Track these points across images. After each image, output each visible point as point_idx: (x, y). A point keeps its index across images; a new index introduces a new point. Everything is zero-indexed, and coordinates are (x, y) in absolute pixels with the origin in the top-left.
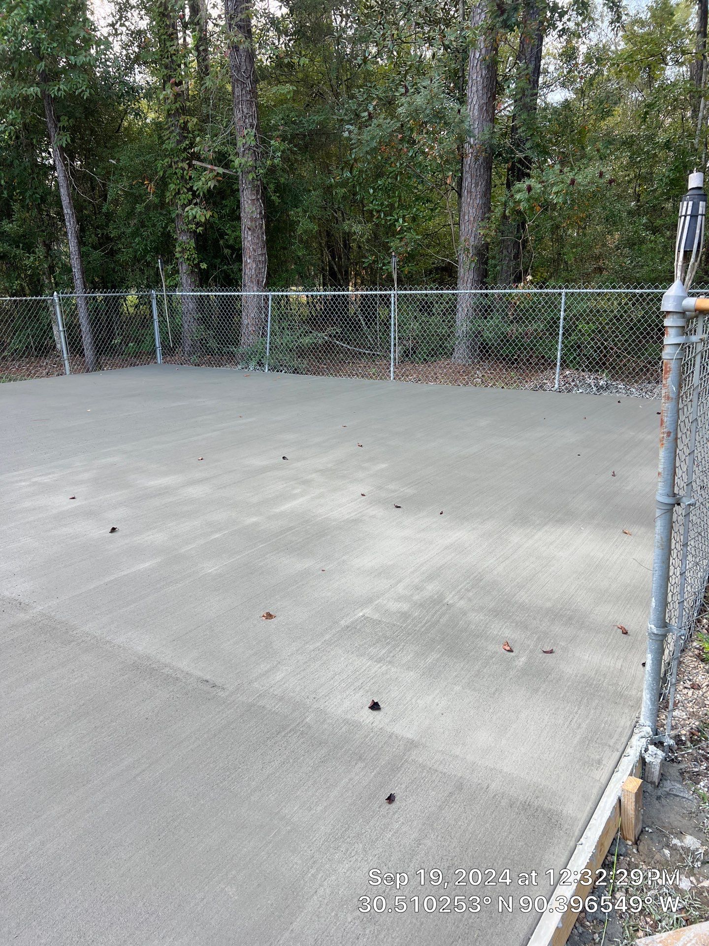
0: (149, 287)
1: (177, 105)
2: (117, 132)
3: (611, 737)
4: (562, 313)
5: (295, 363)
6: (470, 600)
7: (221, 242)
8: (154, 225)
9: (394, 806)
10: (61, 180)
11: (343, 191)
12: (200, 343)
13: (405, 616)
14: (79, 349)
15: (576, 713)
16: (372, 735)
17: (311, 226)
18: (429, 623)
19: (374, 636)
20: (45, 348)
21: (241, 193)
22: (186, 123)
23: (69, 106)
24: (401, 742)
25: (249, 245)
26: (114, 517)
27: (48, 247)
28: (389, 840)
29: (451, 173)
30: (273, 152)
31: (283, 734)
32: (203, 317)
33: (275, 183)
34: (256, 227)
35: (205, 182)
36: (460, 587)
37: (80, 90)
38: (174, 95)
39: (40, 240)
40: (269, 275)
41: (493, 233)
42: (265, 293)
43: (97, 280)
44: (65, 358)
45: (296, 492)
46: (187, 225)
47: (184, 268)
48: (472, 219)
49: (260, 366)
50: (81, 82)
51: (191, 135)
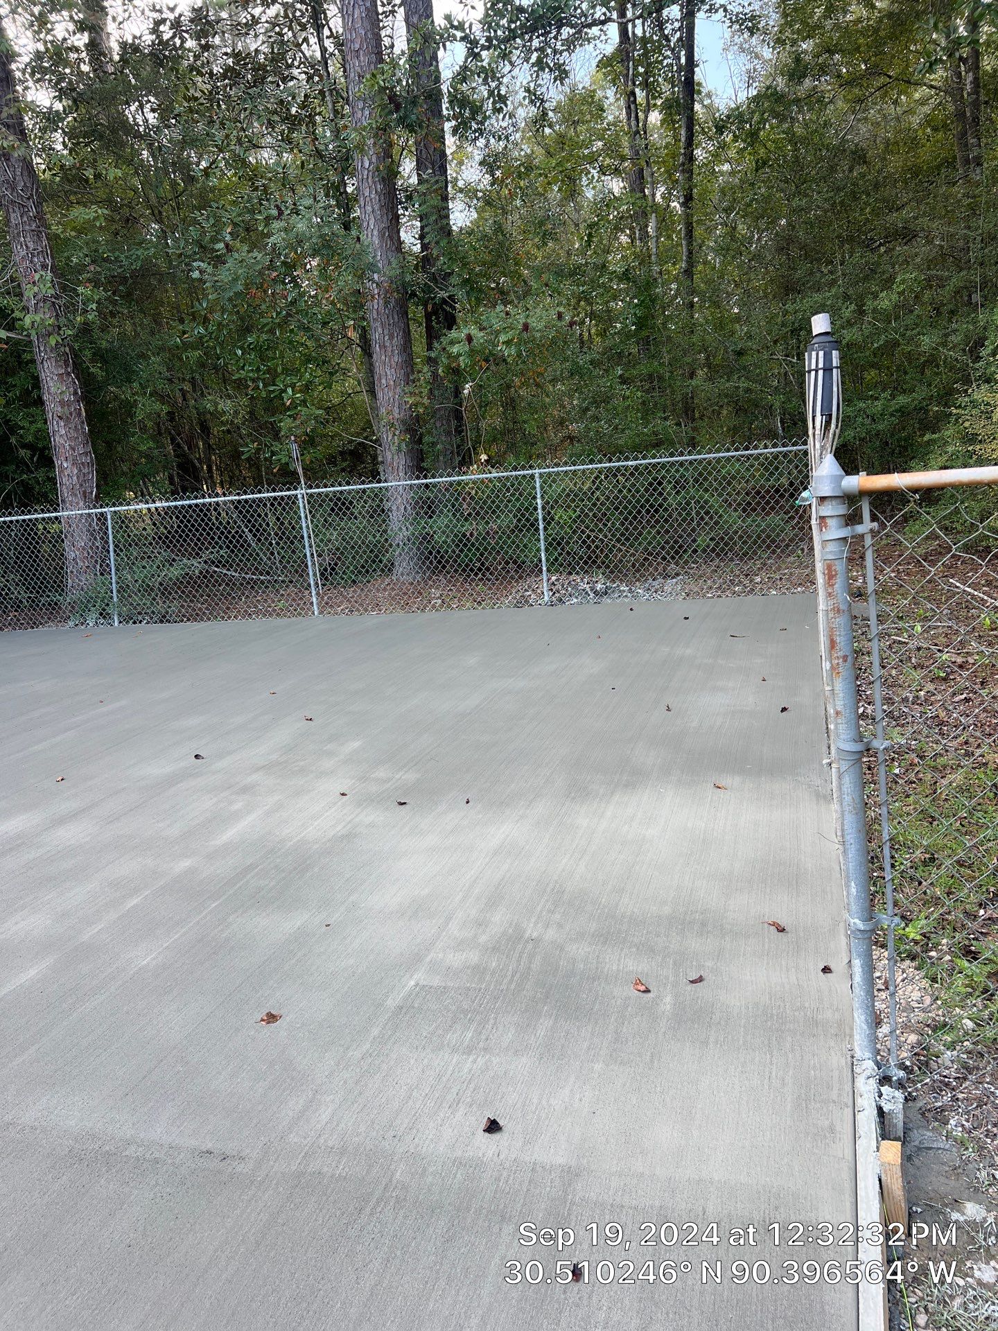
3: (830, 1088)
4: (539, 501)
6: (560, 926)
9: (585, 1284)
11: (196, 354)
13: (479, 970)
15: (771, 1063)
16: (505, 1174)
17: (157, 407)
18: (518, 975)
19: (445, 1013)
21: (39, 367)
24: (553, 1174)
25: (62, 442)
29: (352, 322)
30: (84, 304)
33: (92, 348)
34: (71, 414)
36: (539, 908)
40: (102, 483)
41: (426, 401)
42: (99, 510)
45: (235, 807)
48: (392, 383)
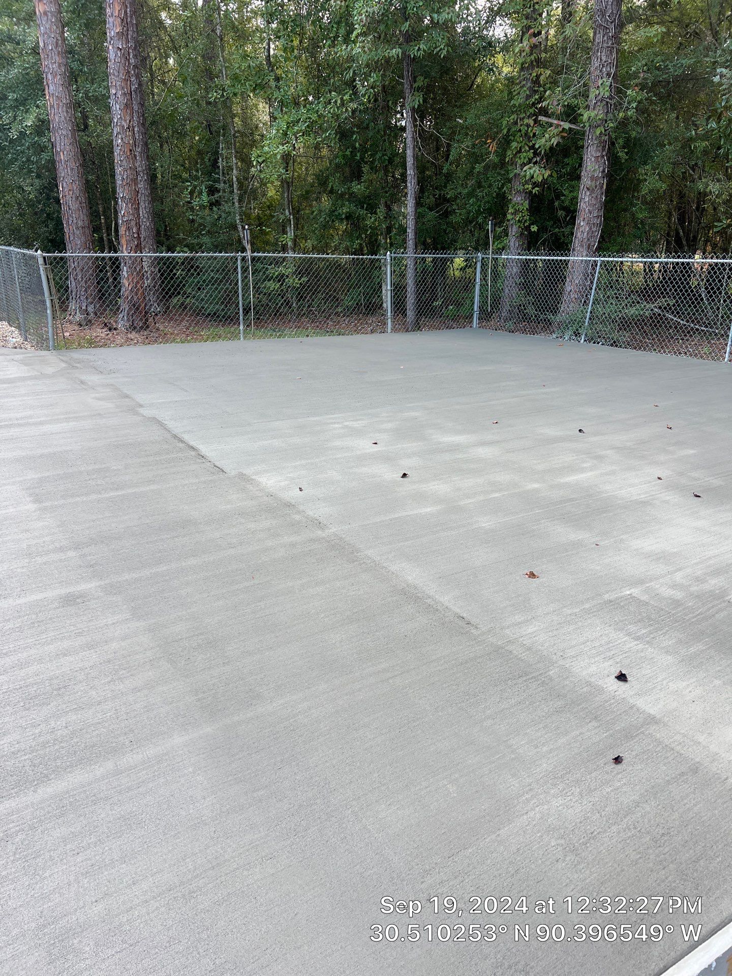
0: (476, 249)
1: (533, 58)
2: (469, 90)
5: (615, 335)
7: (556, 204)
8: (490, 186)
9: (619, 766)
10: (409, 141)
11: (704, 144)
12: (518, 308)
14: (402, 309)
17: (659, 184)
18: (702, 616)
19: (637, 615)
20: (373, 306)
21: (585, 150)
22: (538, 76)
23: (426, 65)
24: (642, 715)
25: (585, 207)
26: (406, 464)
27: (389, 208)
28: (607, 793)
30: (628, 103)
31: (524, 678)
32: (525, 281)
33: (625, 137)
34: (596, 187)
35: (548, 139)
37: (438, 49)
38: (531, 47)
39: (383, 201)
40: (602, 239)
42: (594, 259)
43: (429, 241)
44: (389, 317)
45: (585, 465)
46: (523, 185)
47: (514, 230)
49: (576, 335)
50: (440, 40)
51: (542, 89)
